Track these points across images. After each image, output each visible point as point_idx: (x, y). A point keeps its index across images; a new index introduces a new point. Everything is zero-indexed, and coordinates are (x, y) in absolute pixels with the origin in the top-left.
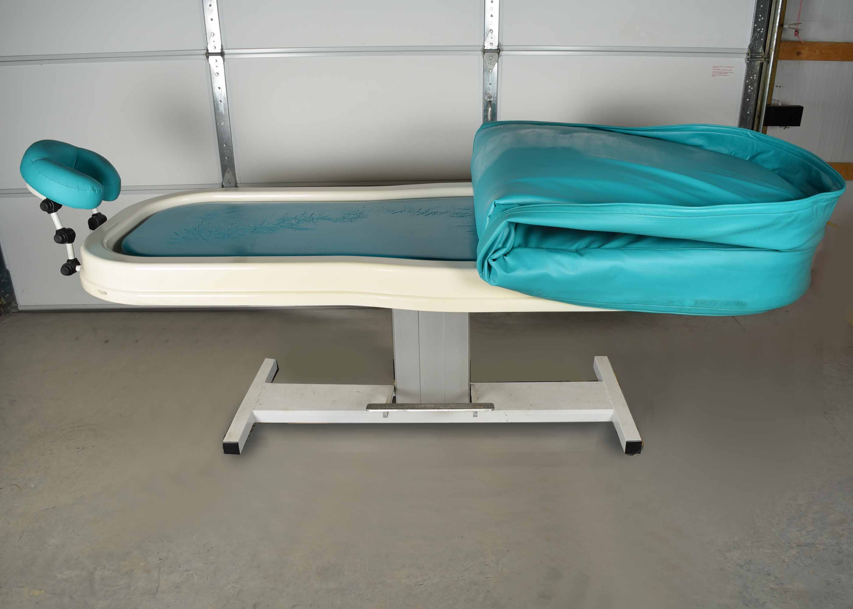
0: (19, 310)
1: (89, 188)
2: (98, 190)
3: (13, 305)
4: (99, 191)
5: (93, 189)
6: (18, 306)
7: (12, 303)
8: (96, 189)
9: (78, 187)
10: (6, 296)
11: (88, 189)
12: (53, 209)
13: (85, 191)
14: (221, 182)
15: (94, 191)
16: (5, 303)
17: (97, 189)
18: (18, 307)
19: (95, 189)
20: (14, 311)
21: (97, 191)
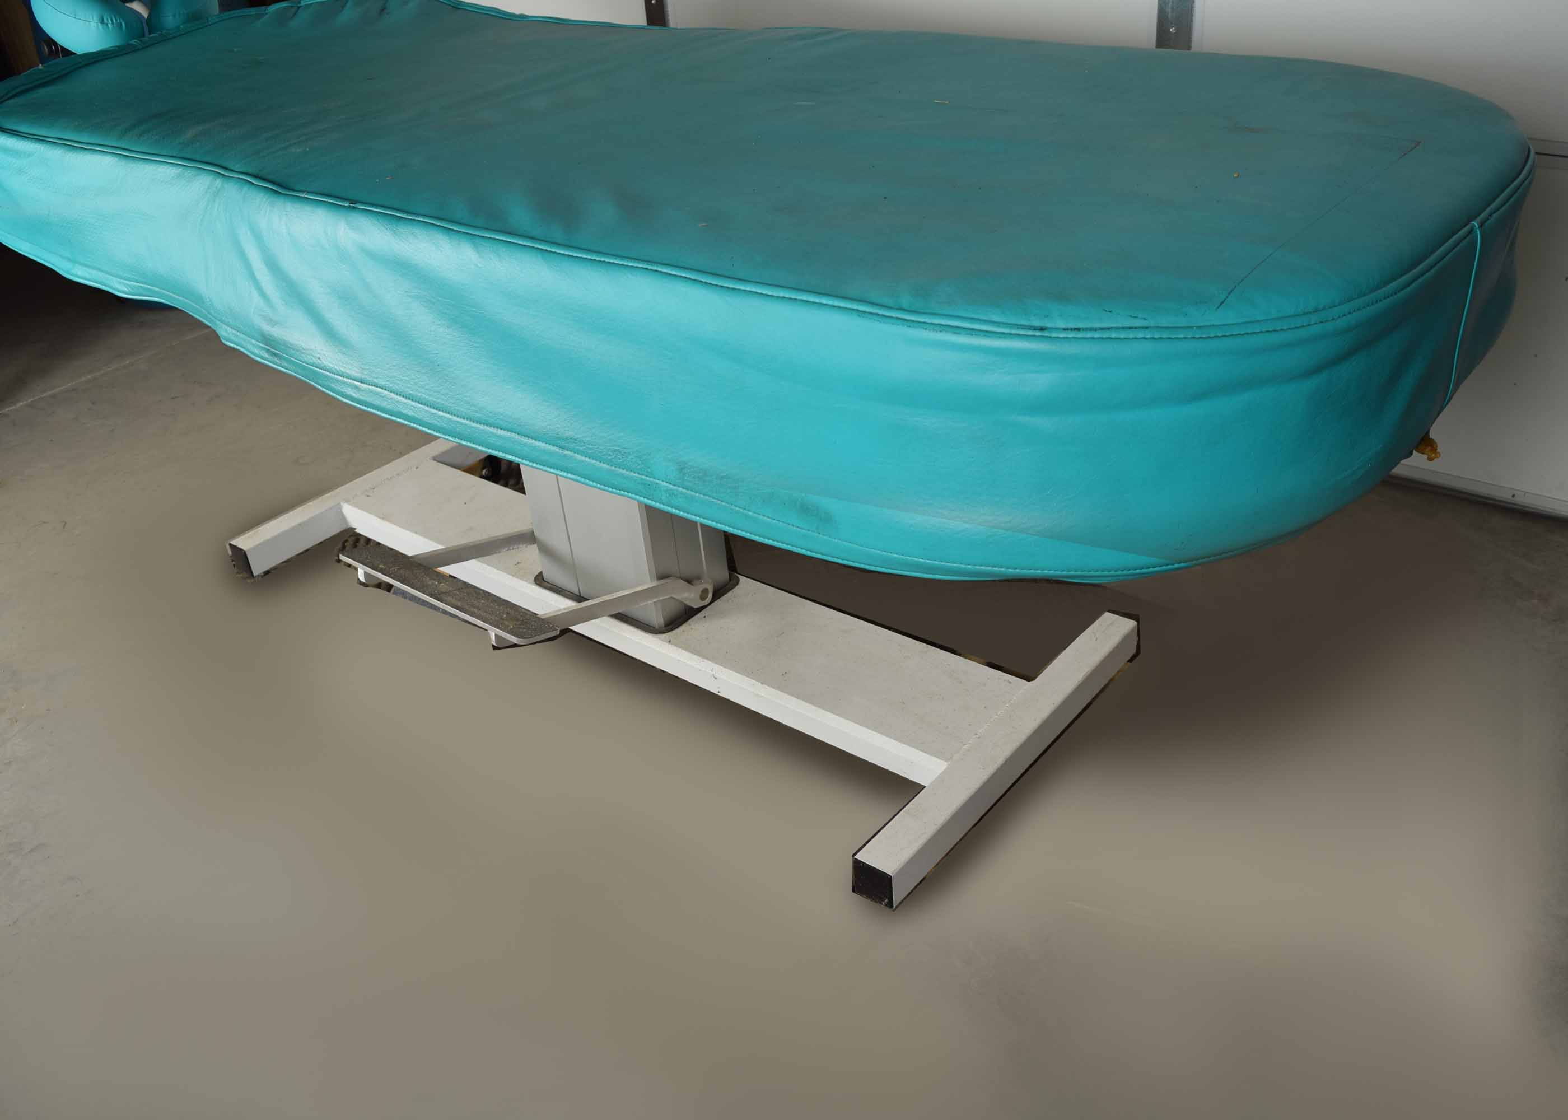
1: (95, 18)
4: (115, 25)
5: (103, 20)
8: (110, 22)
13: (87, 23)
15: (105, 25)
17: (112, 20)
19: (108, 20)
21: (110, 26)
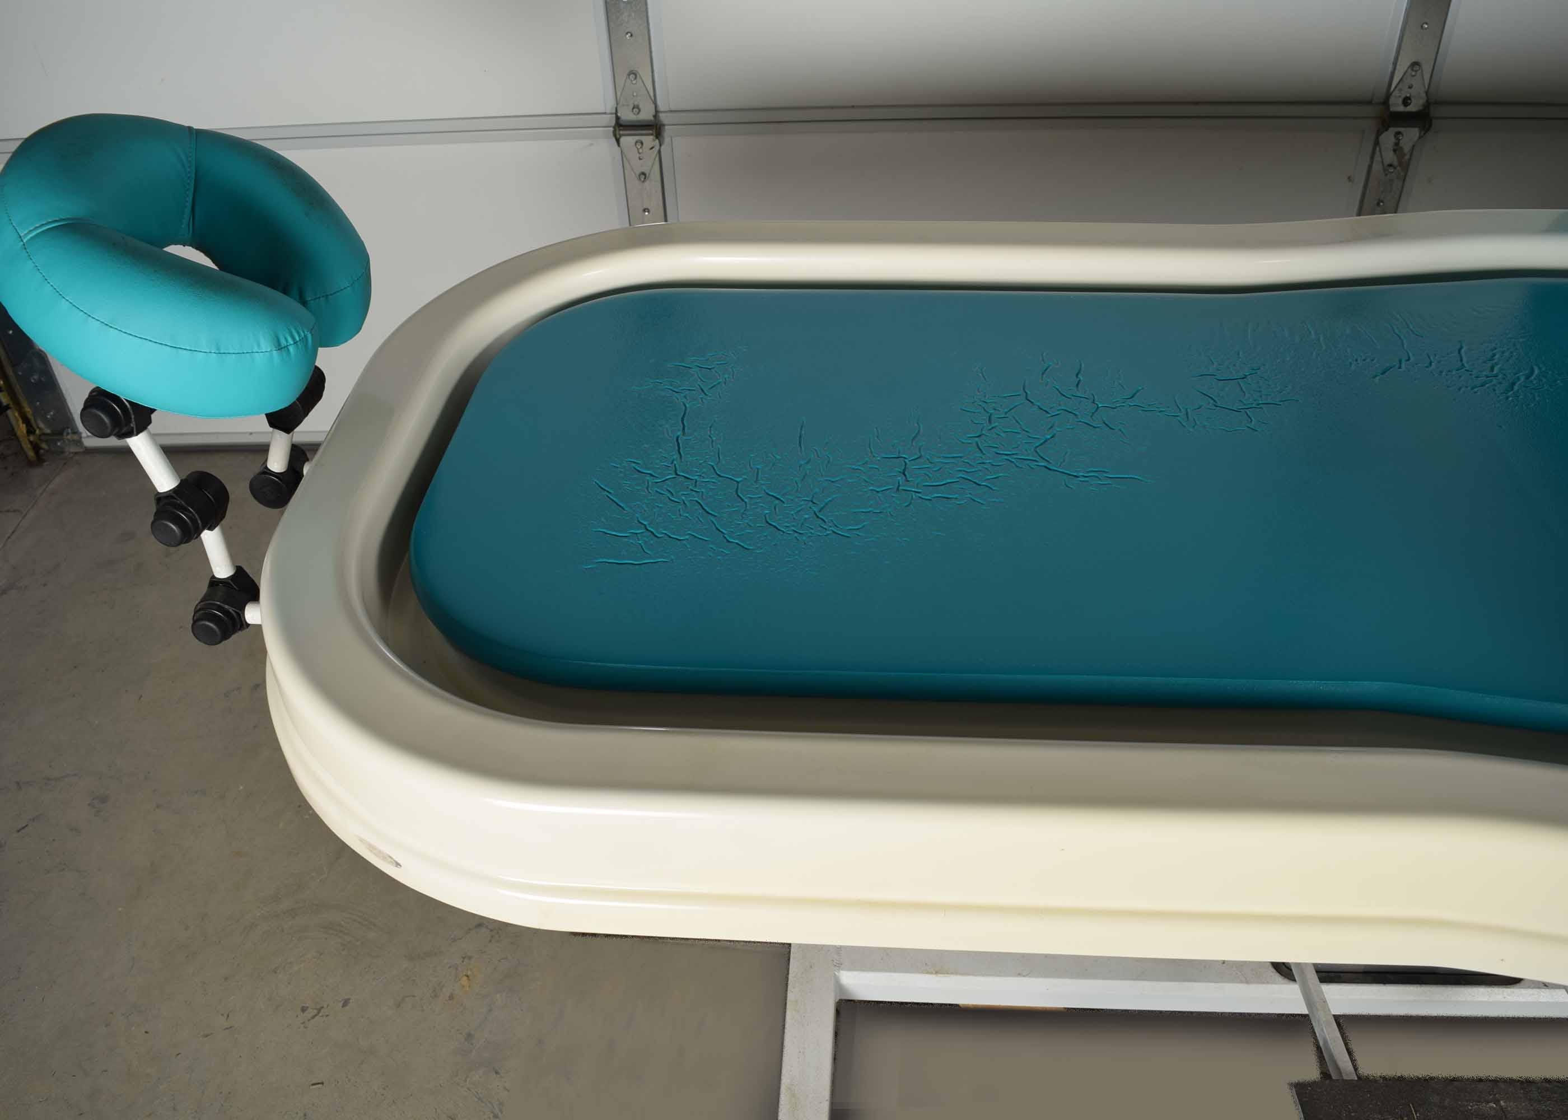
0: (85, 447)
1: (262, 341)
2: (295, 343)
3: (69, 437)
4: (299, 344)
5: (279, 341)
6: (81, 437)
7: (65, 434)
8: (290, 339)
9: (218, 349)
10: (49, 417)
11: (259, 346)
12: (133, 425)
13: (246, 358)
14: (610, 106)
15: (283, 350)
16: (48, 431)
17: (294, 337)
18: (83, 440)
19: (286, 339)
20: (73, 449)
21: (291, 349)
